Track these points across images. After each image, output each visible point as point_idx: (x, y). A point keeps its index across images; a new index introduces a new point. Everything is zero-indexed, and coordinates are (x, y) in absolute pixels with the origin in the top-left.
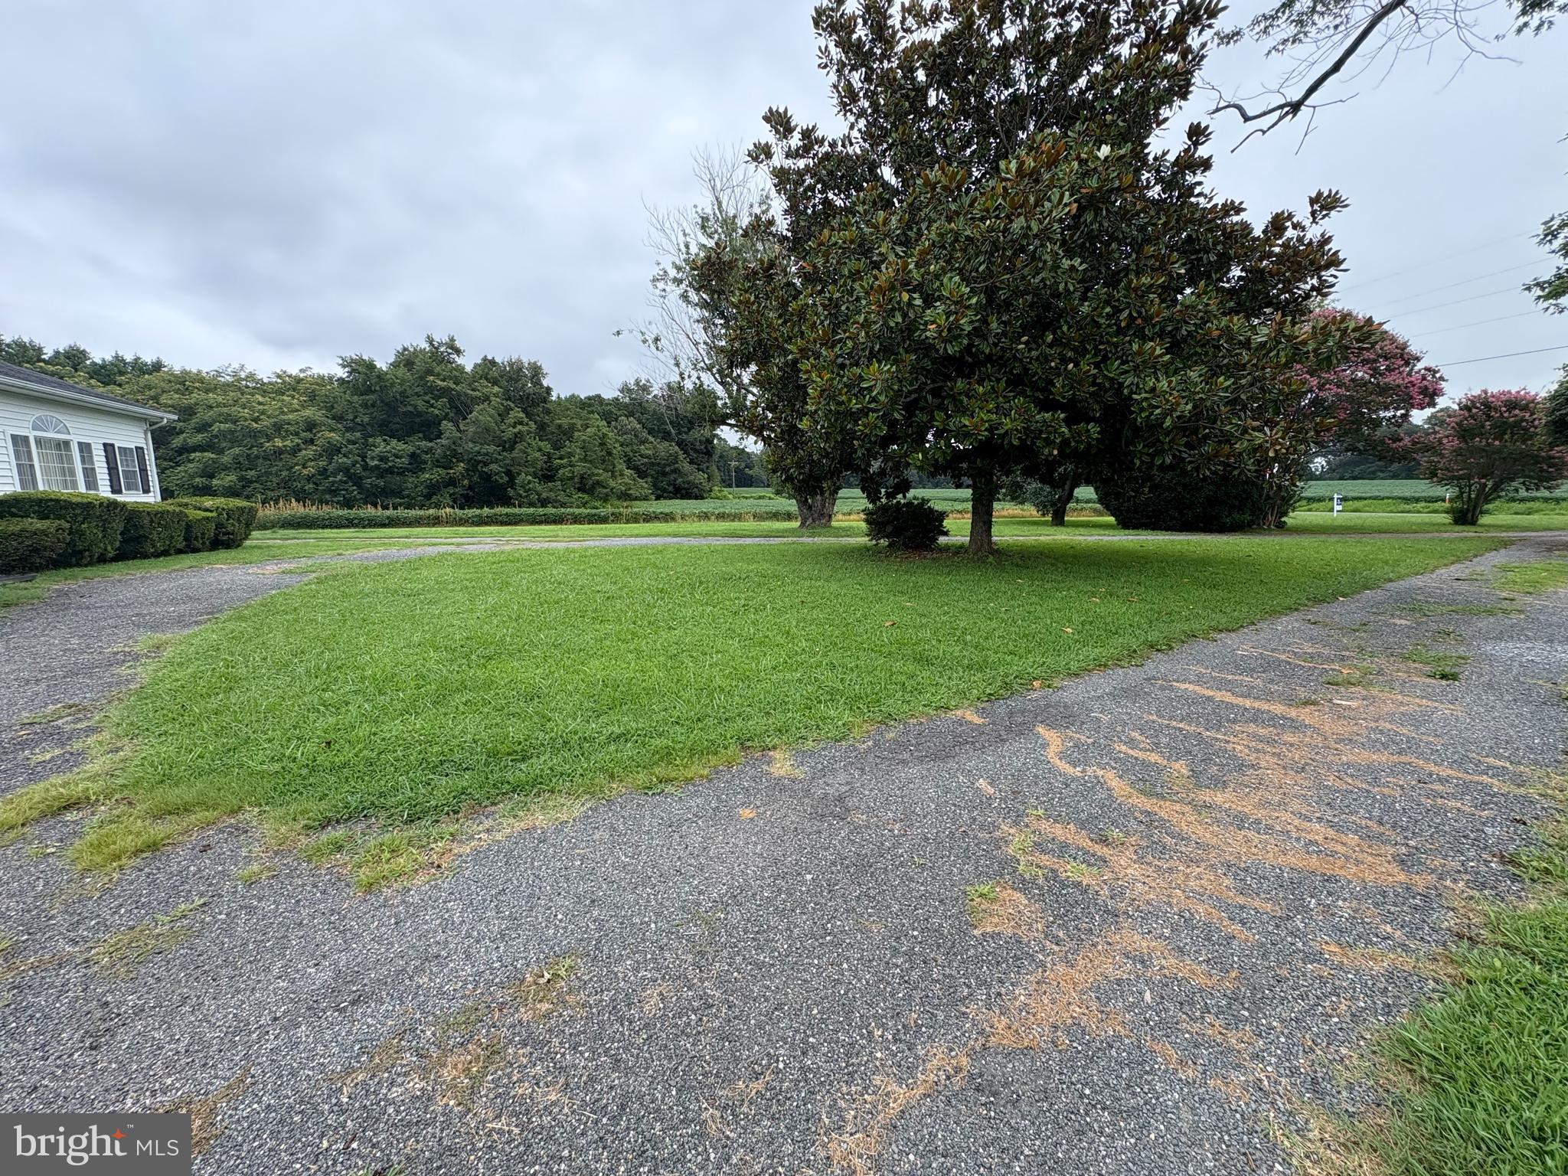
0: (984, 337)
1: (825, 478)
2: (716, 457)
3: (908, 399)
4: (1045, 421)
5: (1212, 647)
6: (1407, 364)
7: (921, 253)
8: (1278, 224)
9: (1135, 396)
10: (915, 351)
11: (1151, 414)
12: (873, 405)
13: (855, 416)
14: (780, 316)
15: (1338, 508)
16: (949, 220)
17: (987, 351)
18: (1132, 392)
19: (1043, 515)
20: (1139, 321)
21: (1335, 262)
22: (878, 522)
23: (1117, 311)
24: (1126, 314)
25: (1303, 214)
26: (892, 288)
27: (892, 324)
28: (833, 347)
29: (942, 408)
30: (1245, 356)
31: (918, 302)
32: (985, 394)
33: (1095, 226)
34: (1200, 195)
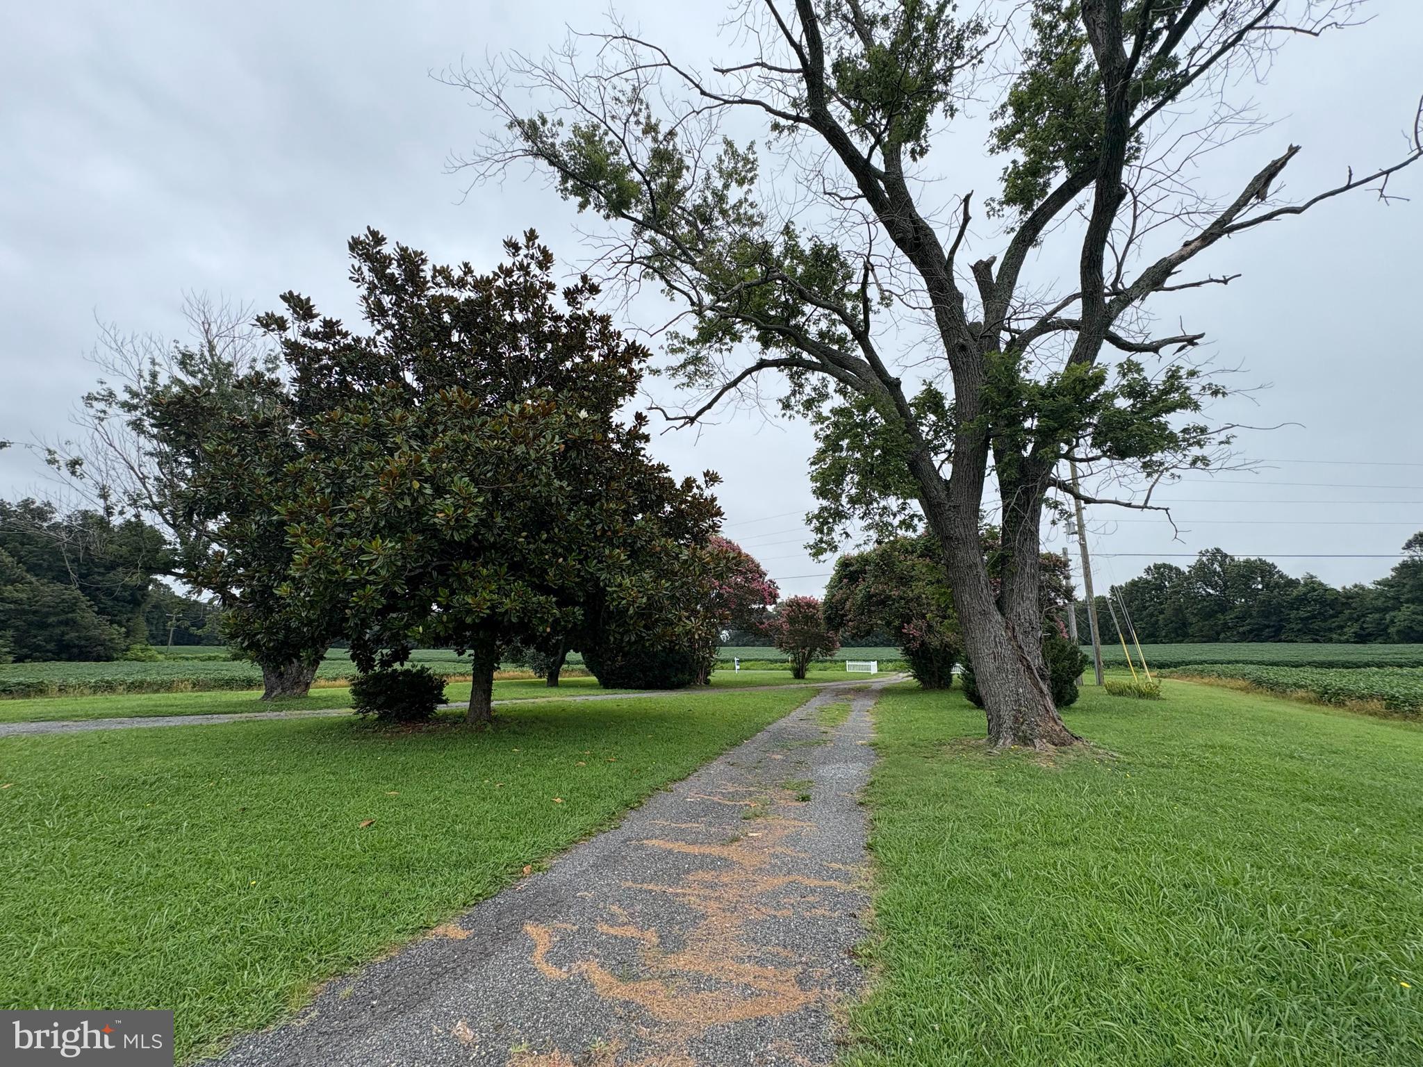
0: (490, 528)
1: (304, 646)
2: (147, 608)
3: (413, 574)
4: (539, 603)
5: (670, 799)
6: (761, 577)
7: (435, 451)
8: (689, 483)
9: (609, 589)
10: (423, 532)
11: (620, 603)
12: (371, 578)
13: (350, 587)
14: (270, 474)
15: (738, 667)
16: (463, 431)
17: (492, 540)
18: (606, 585)
19: (540, 677)
20: (609, 533)
21: (719, 513)
22: (366, 693)
23: (594, 523)
24: (599, 527)
25: (701, 481)
26: (403, 475)
27: (400, 506)
28: (332, 514)
29: (445, 584)
30: (677, 566)
31: (429, 491)
32: (487, 576)
33: (578, 462)
34: (644, 456)
